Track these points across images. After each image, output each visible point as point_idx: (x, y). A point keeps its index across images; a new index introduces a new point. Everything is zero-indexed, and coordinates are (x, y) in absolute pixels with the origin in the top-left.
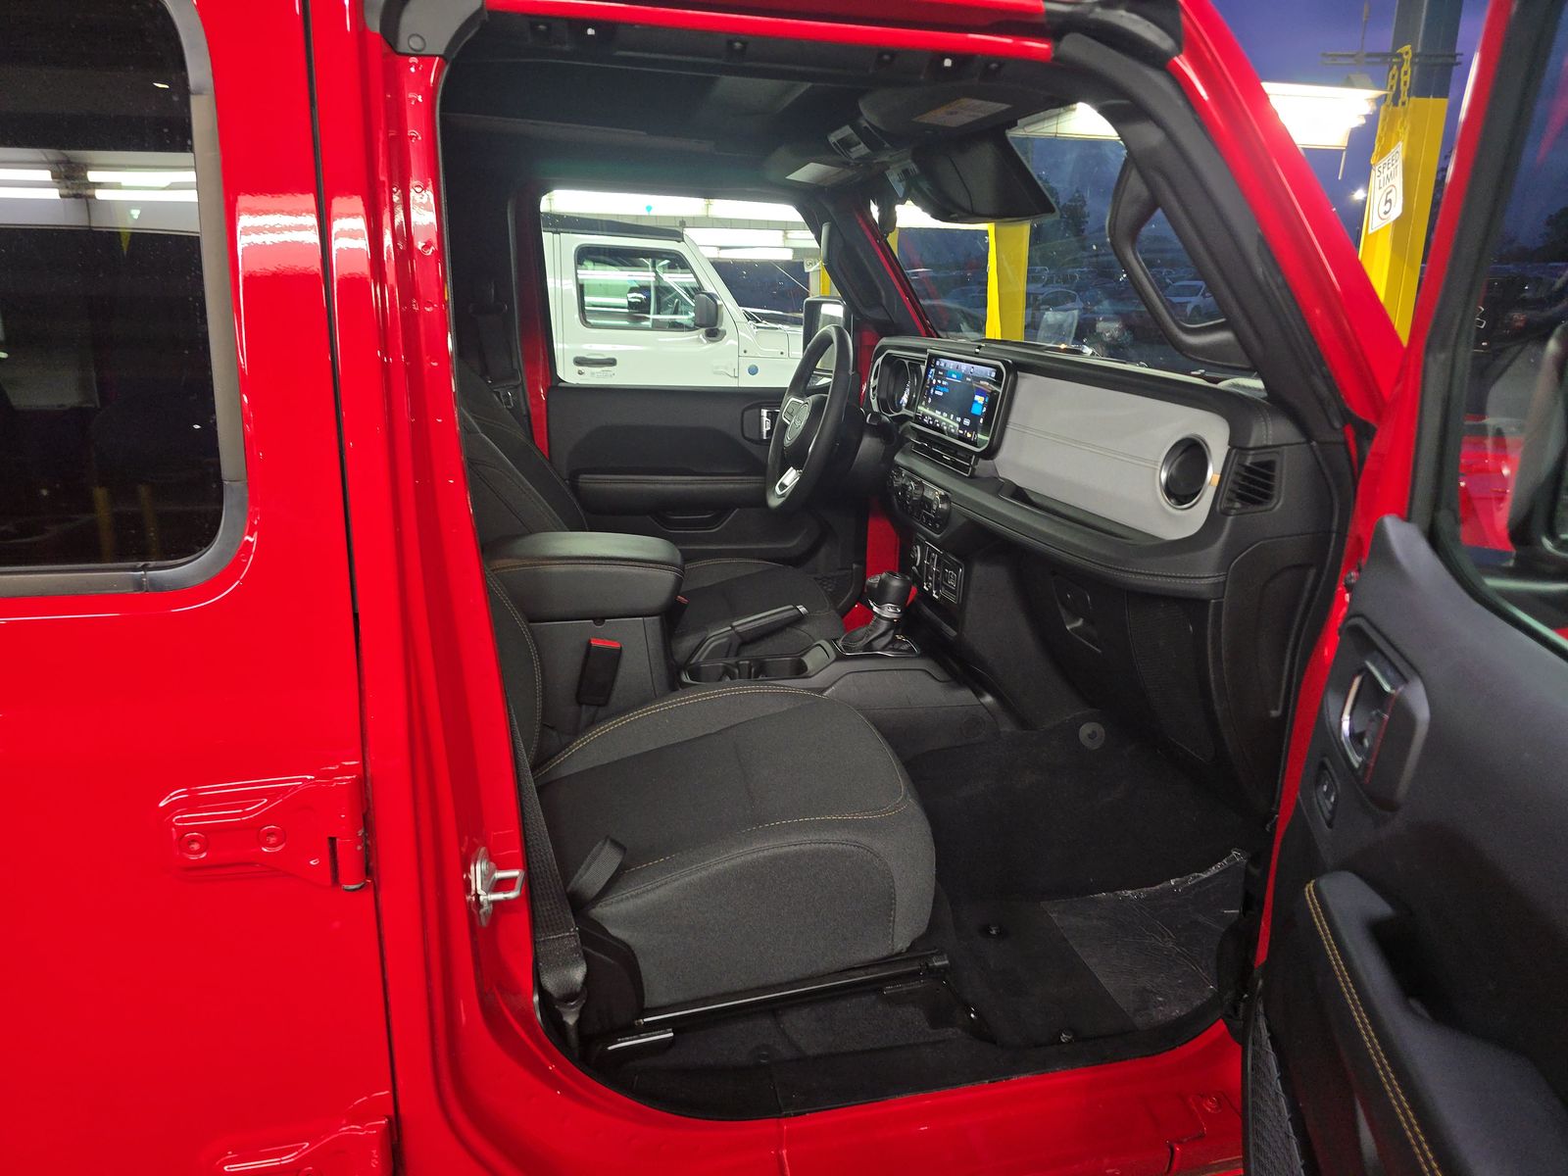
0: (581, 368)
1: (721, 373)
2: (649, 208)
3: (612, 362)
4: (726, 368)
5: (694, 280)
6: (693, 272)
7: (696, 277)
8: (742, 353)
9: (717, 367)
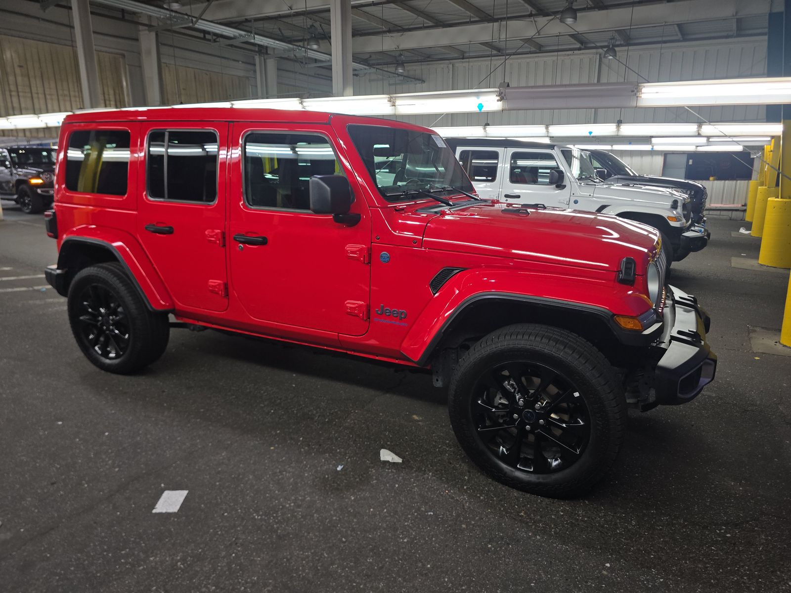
0: (507, 199)
1: (562, 203)
2: (590, 133)
3: (518, 197)
4: (564, 201)
5: (556, 164)
6: (556, 161)
7: (556, 162)
8: (572, 195)
9: (560, 200)
